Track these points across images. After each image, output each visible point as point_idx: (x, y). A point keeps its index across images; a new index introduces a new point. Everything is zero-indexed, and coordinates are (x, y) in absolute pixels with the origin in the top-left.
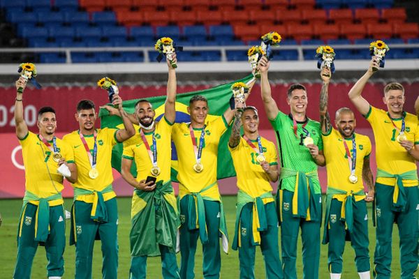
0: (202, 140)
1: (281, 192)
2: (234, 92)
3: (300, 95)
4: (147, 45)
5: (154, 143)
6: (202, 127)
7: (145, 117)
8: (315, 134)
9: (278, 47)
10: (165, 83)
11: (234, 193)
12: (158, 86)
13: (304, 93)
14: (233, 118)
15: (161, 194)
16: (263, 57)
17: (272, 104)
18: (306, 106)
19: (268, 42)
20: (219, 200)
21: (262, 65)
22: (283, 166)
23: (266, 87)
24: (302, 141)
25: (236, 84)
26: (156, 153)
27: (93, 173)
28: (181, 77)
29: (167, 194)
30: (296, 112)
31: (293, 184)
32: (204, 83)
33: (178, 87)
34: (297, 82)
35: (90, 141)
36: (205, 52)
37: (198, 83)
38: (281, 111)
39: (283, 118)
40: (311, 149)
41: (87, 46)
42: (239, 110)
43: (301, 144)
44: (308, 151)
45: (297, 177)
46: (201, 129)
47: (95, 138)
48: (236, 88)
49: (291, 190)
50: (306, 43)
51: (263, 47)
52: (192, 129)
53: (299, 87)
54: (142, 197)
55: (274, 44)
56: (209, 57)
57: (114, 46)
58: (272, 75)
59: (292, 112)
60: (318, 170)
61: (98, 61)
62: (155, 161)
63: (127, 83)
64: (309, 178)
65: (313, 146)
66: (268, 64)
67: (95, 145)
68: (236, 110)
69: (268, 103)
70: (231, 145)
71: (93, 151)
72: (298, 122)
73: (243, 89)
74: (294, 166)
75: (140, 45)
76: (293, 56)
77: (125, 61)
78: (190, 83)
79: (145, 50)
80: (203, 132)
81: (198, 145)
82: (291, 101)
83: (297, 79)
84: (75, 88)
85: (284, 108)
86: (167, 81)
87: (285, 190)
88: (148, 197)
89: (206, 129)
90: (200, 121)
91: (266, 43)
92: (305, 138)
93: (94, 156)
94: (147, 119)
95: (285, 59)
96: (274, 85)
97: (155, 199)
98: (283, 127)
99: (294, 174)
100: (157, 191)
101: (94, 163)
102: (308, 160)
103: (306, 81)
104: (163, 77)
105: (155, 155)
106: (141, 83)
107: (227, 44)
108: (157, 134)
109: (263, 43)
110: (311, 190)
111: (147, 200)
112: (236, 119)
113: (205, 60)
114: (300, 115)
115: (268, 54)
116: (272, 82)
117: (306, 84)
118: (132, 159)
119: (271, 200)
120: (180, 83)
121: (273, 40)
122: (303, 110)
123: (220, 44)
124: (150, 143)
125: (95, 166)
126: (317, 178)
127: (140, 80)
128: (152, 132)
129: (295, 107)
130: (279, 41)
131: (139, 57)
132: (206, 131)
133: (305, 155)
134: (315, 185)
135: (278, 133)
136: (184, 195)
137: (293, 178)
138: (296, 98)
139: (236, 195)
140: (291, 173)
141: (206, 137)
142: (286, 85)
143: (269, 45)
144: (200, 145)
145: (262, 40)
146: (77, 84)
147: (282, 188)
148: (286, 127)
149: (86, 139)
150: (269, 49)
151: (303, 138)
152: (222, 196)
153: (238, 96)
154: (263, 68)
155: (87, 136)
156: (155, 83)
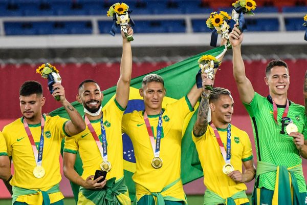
0: (160, 129)
1: (258, 191)
2: (202, 66)
3: (281, 74)
4: (95, 14)
5: (103, 132)
6: (158, 112)
7: (92, 101)
8: (299, 120)
9: (252, 16)
10: (118, 59)
11: (200, 192)
12: (109, 63)
13: (285, 70)
14: (200, 99)
15: (114, 194)
16: (235, 28)
17: (246, 85)
18: (287, 87)
19: (241, 10)
20: (184, 200)
21: (234, 38)
22: (260, 160)
23: (239, 64)
24: (283, 129)
25: (205, 57)
26: (107, 144)
27: (39, 171)
28: (137, 52)
29: (121, 194)
30: (276, 94)
31: (272, 181)
32: (165, 59)
33: (134, 64)
34: (277, 58)
35: (36, 132)
36: (165, 21)
37: (158, 60)
38: (258, 93)
39: (261, 100)
40: (295, 138)
41: (24, 15)
42: (207, 88)
43: (283, 132)
44: (291, 141)
45: (278, 172)
46: (157, 115)
47: (42, 128)
48: (204, 62)
49: (271, 188)
50: (288, 11)
51: (235, 16)
52: (147, 117)
53: (280, 64)
54: (91, 199)
55: (248, 12)
56: (171, 28)
57: (56, 14)
58: (246, 50)
59: (271, 94)
60: (303, 164)
61: (37, 33)
62: (105, 154)
63: (72, 60)
64: (292, 173)
65: (297, 134)
66: (241, 36)
67: (42, 138)
68: (204, 88)
69: (241, 83)
70: (197, 133)
71: (39, 144)
72: (278, 106)
73: (212, 63)
74: (274, 160)
75: (88, 14)
76: (272, 26)
77: (69, 33)
78: (148, 59)
79: (94, 19)
80: (160, 118)
81: (155, 136)
82: (270, 80)
83: (278, 54)
84: (9, 66)
85: (262, 89)
86: (121, 56)
87: (263, 188)
88: (99, 199)
89: (164, 115)
90: (155, 106)
91: (237, 12)
92: (287, 125)
93: (40, 151)
94: (94, 104)
95: (263, 30)
96: (249, 61)
97: (107, 201)
98: (261, 112)
99: (274, 168)
100: (109, 191)
101: (40, 159)
102: (291, 152)
103: (289, 56)
104: (116, 52)
105: (105, 146)
106: (89, 60)
107: (192, 12)
108: (106, 122)
109: (234, 12)
110: (295, 188)
111: (97, 202)
112: (202, 100)
113: (166, 31)
114: (281, 97)
115: (241, 24)
116: (246, 58)
117: (288, 61)
118: (76, 153)
119: (246, 200)
120: (136, 59)
121: (247, 7)
122: (285, 91)
123: (184, 12)
124: (99, 133)
125: (40, 162)
126: (302, 173)
127: (87, 56)
128: (100, 119)
129: (275, 88)
130: (254, 8)
131: (86, 28)
132: (164, 117)
133: (287, 145)
134: (299, 183)
135: (254, 119)
136: (142, 195)
137: (272, 174)
138: (276, 76)
139: (202, 195)
140: (270, 168)
141: (164, 125)
142: (265, 61)
143: (242, 14)
144: (157, 134)
145: (233, 7)
146: (12, 61)
147: (260, 186)
148: (265, 112)
149: (31, 129)
150: (242, 18)
151: (284, 125)
152: (188, 196)
153: (206, 71)
154: (236, 42)
155: (32, 126)
156: (106, 60)
